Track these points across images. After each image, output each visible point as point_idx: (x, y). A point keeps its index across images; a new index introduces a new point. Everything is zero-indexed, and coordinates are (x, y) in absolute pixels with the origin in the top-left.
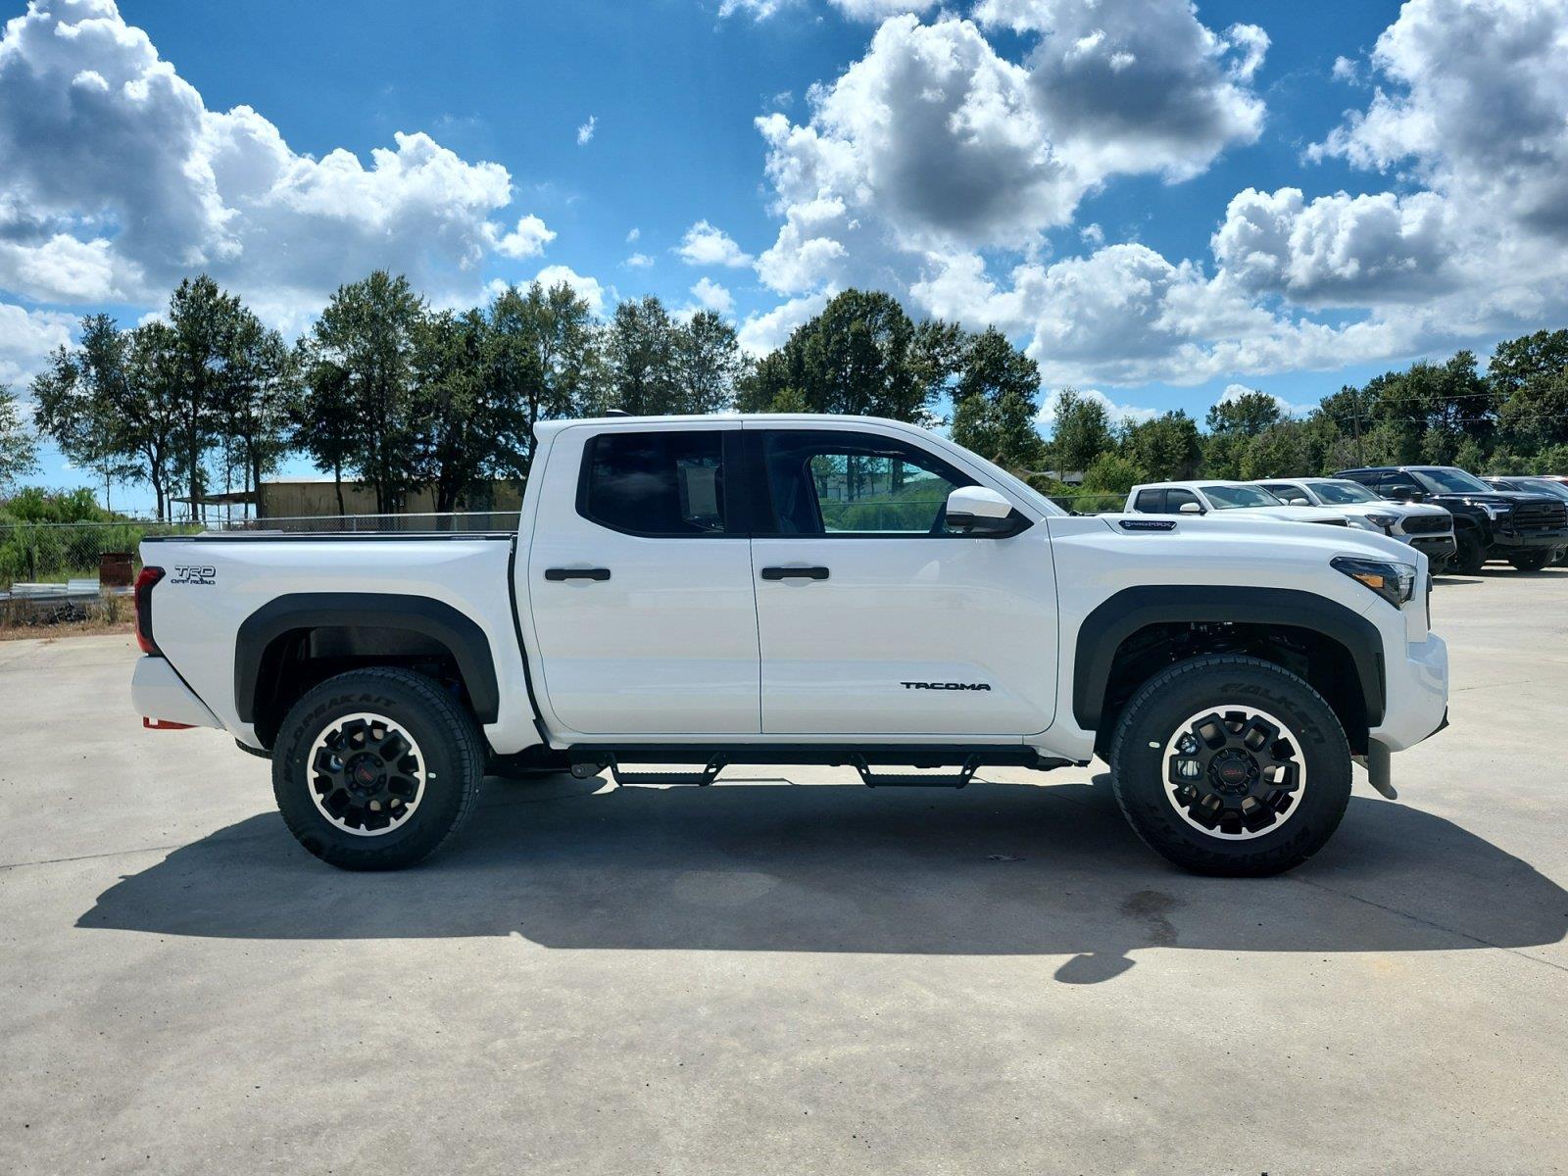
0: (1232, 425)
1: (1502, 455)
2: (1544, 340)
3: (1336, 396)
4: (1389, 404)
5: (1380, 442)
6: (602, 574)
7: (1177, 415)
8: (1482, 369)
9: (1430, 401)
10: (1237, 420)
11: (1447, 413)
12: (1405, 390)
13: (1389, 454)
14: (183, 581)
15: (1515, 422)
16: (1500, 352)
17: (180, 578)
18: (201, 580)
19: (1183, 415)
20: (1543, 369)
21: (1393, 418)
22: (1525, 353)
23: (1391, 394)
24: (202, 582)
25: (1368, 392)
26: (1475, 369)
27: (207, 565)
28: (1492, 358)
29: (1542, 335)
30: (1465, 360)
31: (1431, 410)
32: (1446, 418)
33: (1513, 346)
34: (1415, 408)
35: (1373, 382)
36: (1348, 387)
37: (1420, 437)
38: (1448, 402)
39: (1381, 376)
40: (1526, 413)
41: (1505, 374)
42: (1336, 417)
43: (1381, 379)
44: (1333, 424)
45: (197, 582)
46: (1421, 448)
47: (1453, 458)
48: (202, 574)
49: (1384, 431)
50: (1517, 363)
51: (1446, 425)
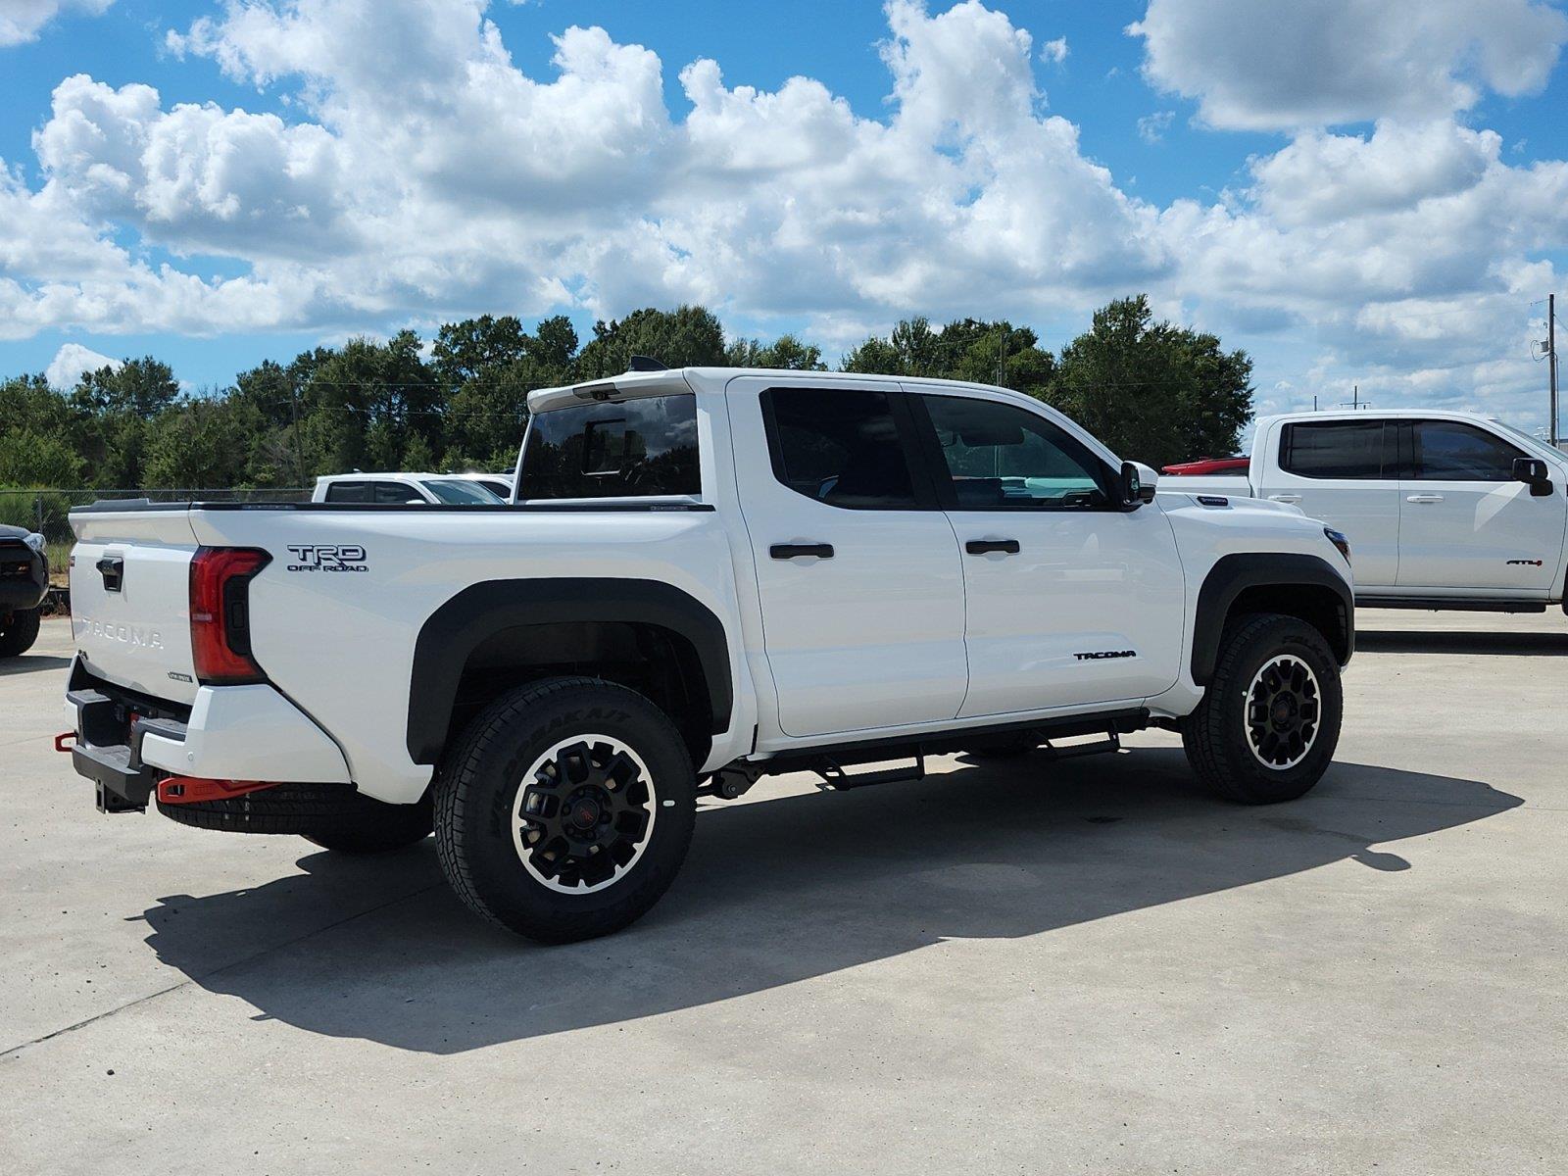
0: (113, 401)
1: (454, 457)
2: (489, 327)
3: (256, 372)
4: (325, 387)
5: (314, 434)
6: (825, 551)
7: (36, 381)
8: (426, 354)
9: (374, 387)
10: (121, 394)
11: (390, 403)
12: (342, 371)
13: (328, 449)
14: (311, 568)
15: (466, 418)
16: (443, 335)
17: (303, 563)
18: (341, 565)
19: (45, 381)
20: (489, 359)
21: (329, 404)
22: (470, 339)
23: (327, 374)
24: (345, 568)
25: (293, 371)
26: (419, 353)
27: (349, 543)
28: (435, 341)
29: (486, 319)
30: (408, 340)
31: (373, 399)
32: (390, 409)
33: (457, 330)
34: (355, 395)
35: (300, 358)
36: (270, 362)
37: (364, 430)
38: (392, 389)
39: (308, 351)
40: (478, 409)
41: (450, 362)
42: (257, 399)
43: (309, 355)
44: (254, 408)
45: (335, 569)
46: (365, 443)
47: (400, 457)
48: (341, 556)
49: (318, 420)
50: (461, 350)
51: (390, 417)
